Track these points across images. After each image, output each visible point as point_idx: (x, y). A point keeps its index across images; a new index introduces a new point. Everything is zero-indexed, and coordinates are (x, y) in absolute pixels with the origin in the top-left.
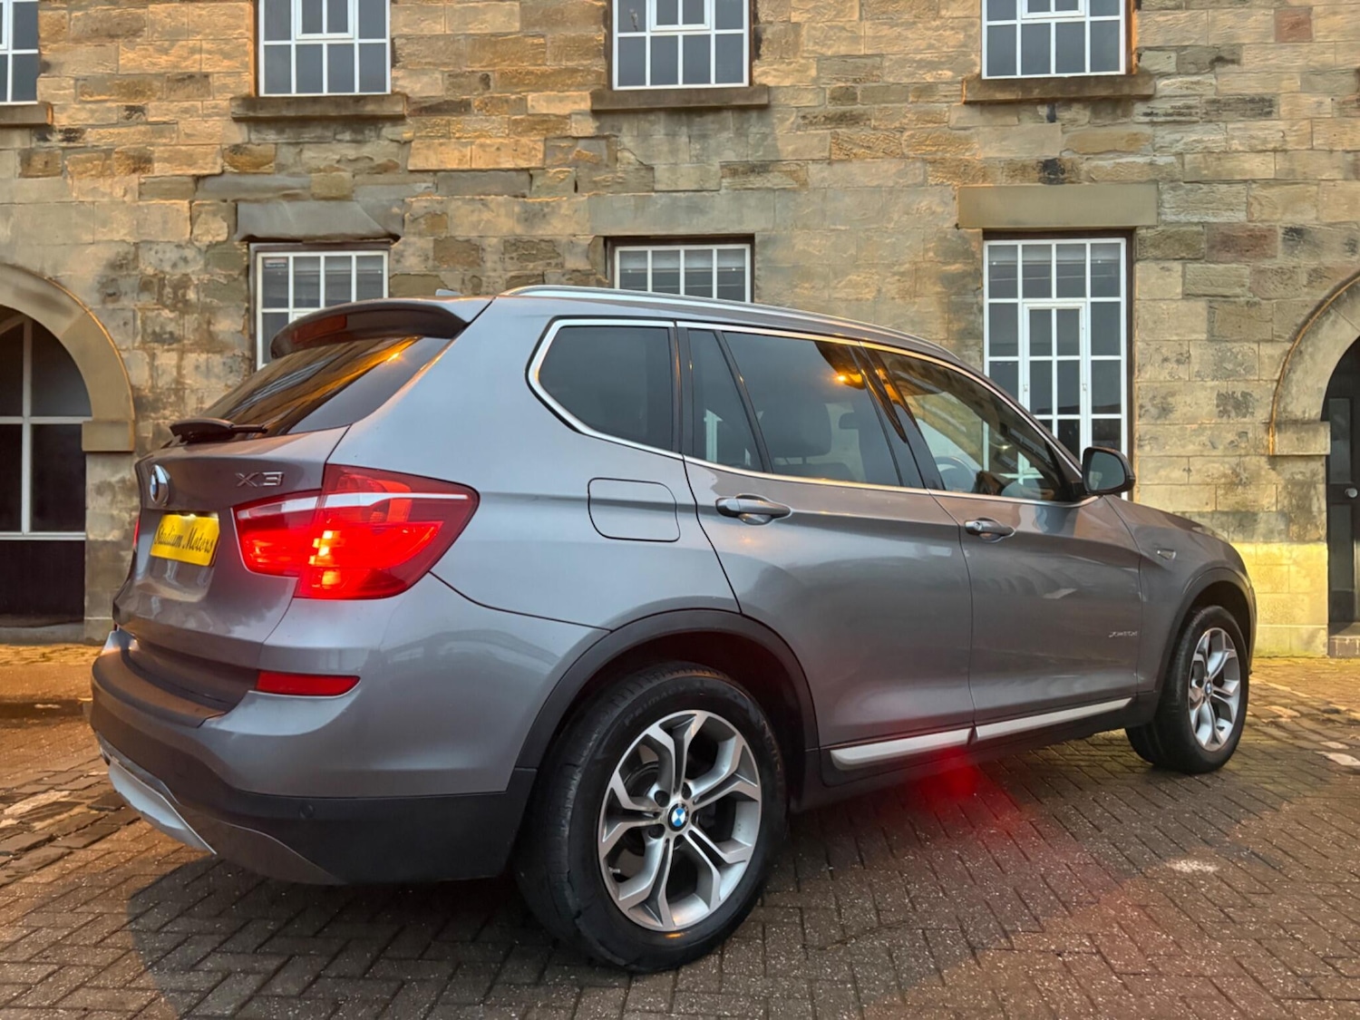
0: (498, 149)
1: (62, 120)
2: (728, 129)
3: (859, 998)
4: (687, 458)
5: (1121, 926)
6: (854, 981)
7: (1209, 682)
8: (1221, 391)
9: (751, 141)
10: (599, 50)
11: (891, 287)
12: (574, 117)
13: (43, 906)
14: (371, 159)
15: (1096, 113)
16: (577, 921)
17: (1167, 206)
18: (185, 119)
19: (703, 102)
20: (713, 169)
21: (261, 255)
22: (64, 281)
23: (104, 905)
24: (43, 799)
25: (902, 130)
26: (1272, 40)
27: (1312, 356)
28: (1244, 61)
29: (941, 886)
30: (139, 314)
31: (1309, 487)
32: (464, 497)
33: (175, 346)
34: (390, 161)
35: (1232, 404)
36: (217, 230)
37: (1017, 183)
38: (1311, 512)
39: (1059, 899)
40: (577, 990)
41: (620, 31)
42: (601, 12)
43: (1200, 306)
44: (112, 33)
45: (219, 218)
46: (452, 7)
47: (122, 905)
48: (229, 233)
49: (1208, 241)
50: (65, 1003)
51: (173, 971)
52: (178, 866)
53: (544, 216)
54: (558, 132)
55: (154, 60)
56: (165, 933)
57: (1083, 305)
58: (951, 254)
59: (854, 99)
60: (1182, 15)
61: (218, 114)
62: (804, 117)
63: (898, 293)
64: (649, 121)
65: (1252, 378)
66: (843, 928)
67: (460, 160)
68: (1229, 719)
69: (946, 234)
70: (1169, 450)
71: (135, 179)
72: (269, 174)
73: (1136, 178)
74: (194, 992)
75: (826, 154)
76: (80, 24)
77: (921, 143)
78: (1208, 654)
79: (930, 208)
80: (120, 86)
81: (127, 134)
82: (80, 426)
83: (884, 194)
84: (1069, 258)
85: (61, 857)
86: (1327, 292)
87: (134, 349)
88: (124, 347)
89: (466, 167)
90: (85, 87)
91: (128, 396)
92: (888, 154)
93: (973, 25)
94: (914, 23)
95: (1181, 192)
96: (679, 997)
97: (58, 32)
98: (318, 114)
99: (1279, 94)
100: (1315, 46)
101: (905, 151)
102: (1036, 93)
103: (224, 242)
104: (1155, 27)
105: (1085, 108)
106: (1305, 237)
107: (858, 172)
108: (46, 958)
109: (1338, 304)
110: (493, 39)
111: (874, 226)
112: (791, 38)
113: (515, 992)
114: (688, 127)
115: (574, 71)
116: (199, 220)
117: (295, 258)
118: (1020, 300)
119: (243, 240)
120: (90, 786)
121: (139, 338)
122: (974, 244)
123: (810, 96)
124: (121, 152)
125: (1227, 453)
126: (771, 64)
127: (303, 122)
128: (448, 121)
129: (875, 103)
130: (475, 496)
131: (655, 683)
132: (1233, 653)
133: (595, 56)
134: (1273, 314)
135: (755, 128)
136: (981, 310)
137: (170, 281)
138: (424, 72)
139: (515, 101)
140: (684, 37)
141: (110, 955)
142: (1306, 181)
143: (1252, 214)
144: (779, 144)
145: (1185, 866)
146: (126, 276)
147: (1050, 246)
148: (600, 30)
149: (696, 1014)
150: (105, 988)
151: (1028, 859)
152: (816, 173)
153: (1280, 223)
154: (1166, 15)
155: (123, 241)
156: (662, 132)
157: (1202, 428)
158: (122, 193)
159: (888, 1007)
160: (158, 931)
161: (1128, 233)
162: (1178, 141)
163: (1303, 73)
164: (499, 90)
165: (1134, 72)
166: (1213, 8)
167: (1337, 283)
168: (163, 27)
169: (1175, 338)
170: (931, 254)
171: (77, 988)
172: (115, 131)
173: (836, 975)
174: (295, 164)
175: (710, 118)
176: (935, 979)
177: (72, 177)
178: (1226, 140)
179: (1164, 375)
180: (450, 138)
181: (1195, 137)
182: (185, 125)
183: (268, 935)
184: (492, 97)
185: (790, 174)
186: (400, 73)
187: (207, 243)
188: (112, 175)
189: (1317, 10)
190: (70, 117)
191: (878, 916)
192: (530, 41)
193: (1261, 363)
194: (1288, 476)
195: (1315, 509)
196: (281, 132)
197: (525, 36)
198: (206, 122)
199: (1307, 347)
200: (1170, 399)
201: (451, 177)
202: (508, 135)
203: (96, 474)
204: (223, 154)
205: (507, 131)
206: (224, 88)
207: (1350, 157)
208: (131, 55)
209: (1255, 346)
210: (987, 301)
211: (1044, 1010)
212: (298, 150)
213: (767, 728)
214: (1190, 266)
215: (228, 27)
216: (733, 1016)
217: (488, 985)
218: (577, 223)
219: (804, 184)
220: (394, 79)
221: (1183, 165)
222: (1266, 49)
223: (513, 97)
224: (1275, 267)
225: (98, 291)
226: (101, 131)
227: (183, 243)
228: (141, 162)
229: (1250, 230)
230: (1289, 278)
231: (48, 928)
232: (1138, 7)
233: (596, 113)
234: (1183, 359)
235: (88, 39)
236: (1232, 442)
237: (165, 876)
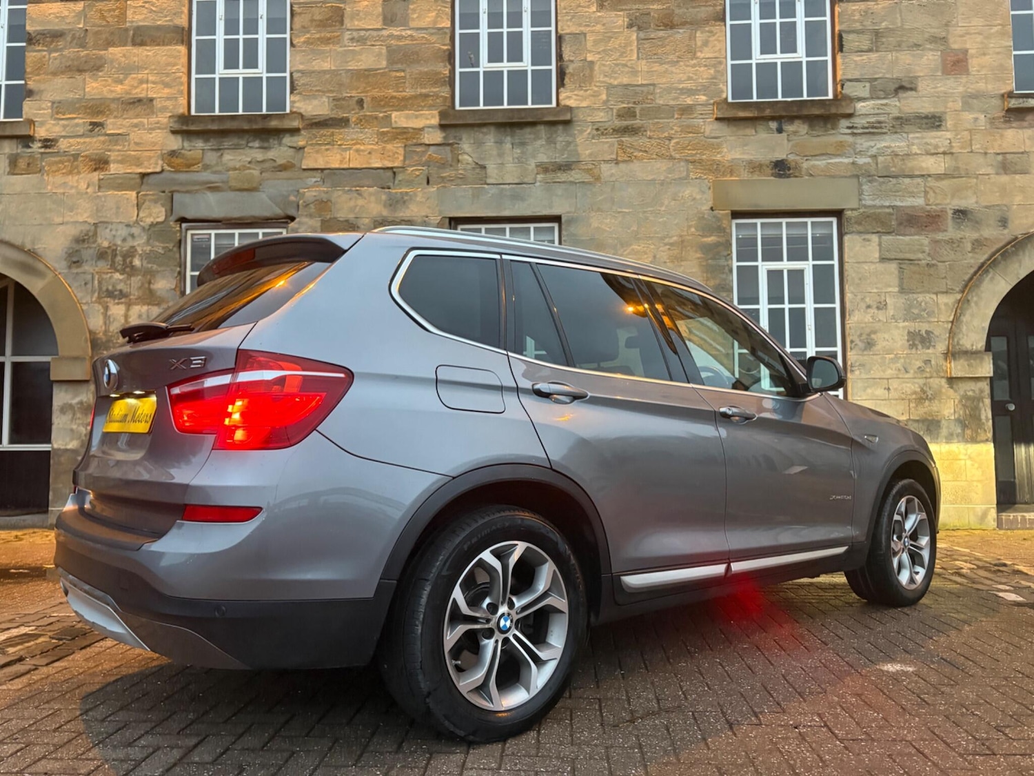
0: (370, 153)
1: (41, 133)
2: (541, 138)
3: (644, 759)
4: (510, 354)
5: (843, 708)
6: (640, 747)
7: (906, 537)
8: (912, 330)
9: (558, 146)
10: (445, 81)
11: (663, 254)
12: (426, 129)
13: (14, 705)
14: (275, 161)
15: (811, 127)
16: (427, 700)
17: (866, 194)
18: (134, 132)
19: (523, 118)
20: (530, 168)
21: (190, 232)
22: (40, 252)
23: (62, 704)
24: (14, 632)
25: (670, 139)
26: (939, 74)
27: (976, 303)
28: (920, 88)
29: (707, 683)
30: (97, 277)
31: (979, 400)
32: (342, 375)
33: (123, 300)
34: (288, 162)
35: (920, 340)
36: (157, 213)
37: (756, 177)
38: (980, 420)
39: (796, 690)
40: (428, 755)
41: (461, 67)
42: (447, 53)
43: (893, 267)
44: (81, 68)
45: (159, 205)
46: (336, 50)
47: (75, 703)
48: (166, 216)
49: (897, 219)
50: (29, 770)
51: (115, 747)
52: (119, 677)
53: (404, 202)
54: (415, 141)
55: (113, 89)
56: (109, 722)
57: (807, 266)
58: (707, 229)
59: (635, 116)
60: (873, 56)
61: (159, 128)
62: (597, 130)
63: (668, 259)
64: (482, 133)
65: (933, 320)
66: (632, 712)
67: (341, 162)
68: (923, 566)
69: (704, 214)
70: (873, 374)
71: (96, 176)
72: (197, 172)
73: (842, 174)
74: (131, 760)
75: (614, 156)
76: (57, 62)
77: (684, 148)
78: (905, 516)
79: (691, 196)
80: (86, 107)
81: (90, 143)
82: (49, 363)
83: (657, 186)
84: (796, 232)
85: (28, 672)
86: (986, 256)
87: (92, 302)
88: (84, 301)
89: (346, 166)
90: (59, 108)
91: (86, 338)
92: (660, 156)
93: (720, 63)
94: (678, 62)
95: (875, 184)
96: (506, 759)
97: (39, 68)
98: (235, 128)
99: (945, 113)
100: (971, 77)
101: (673, 154)
102: (768, 112)
103: (162, 223)
104: (854, 64)
105: (804, 123)
106: (969, 216)
107: (638, 169)
108: (16, 739)
109: (995, 266)
110: (366, 73)
111: (649, 209)
112: (587, 72)
113: (380, 758)
114: (512, 136)
115: (426, 96)
116: (144, 206)
117: (216, 234)
118: (760, 263)
119: (177, 221)
120: (52, 623)
121: (96, 295)
122: (724, 222)
123: (602, 114)
124: (86, 156)
125: (916, 375)
126: (572, 91)
127: (224, 133)
128: (333, 132)
129: (650, 119)
130: (350, 375)
131: (487, 519)
132: (924, 515)
133: (442, 85)
134: (946, 273)
135: (561, 137)
136: (731, 271)
137: (121, 252)
138: (314, 97)
139: (382, 118)
140: (509, 71)
141: (65, 737)
142: (968, 176)
143: (929, 200)
144: (579, 149)
145: (891, 668)
146: (87, 248)
147: (781, 223)
148: (445, 66)
149: (519, 770)
150: (62, 759)
151: (772, 664)
152: (606, 170)
153: (950, 206)
154: (861, 56)
155: (86, 222)
156: (492, 140)
157: (897, 358)
158: (85, 186)
159: (666, 764)
160: (103, 720)
161: (838, 214)
162: (872, 147)
163: (963, 97)
164: (371, 110)
165: (839, 97)
166: (896, 50)
167: (993, 250)
168: (119, 64)
169: (875, 291)
170: (693, 230)
171: (39, 760)
172: (82, 140)
173: (626, 743)
174: (217, 164)
175: (528, 130)
176: (702, 745)
177: (48, 175)
178: (908, 146)
179: (868, 318)
180: (334, 145)
181: (884, 144)
182: (134, 136)
183: (189, 722)
184: (366, 115)
185: (588, 171)
186: (297, 98)
187: (150, 223)
188: (79, 173)
189: (970, 51)
190: (47, 130)
191: (658, 703)
192: (394, 74)
193: (939, 309)
194: (962, 393)
195: (983, 417)
196: (206, 141)
197: (390, 71)
198: (150, 133)
199: (972, 297)
200: (873, 336)
201: (334, 174)
202: (377, 143)
203: (60, 397)
204: (163, 157)
205: (376, 140)
206: (164, 109)
207: (1000, 158)
208: (94, 85)
209: (934, 297)
210: (735, 264)
211: (785, 765)
212: (219, 154)
213: (572, 557)
214: (885, 238)
215: (168, 64)
216: (547, 771)
217: (358, 753)
218: (429, 207)
219: (598, 179)
220: (292, 102)
221: (877, 164)
222: (936, 79)
223: (381, 115)
224: (946, 238)
225: (65, 260)
226: (71, 140)
227: (131, 223)
228: (100, 163)
229: (928, 211)
230: (958, 246)
231: (17, 719)
232: (841, 50)
233: (443, 127)
234: (882, 306)
235: (63, 73)
236: (920, 367)
237: (109, 684)
